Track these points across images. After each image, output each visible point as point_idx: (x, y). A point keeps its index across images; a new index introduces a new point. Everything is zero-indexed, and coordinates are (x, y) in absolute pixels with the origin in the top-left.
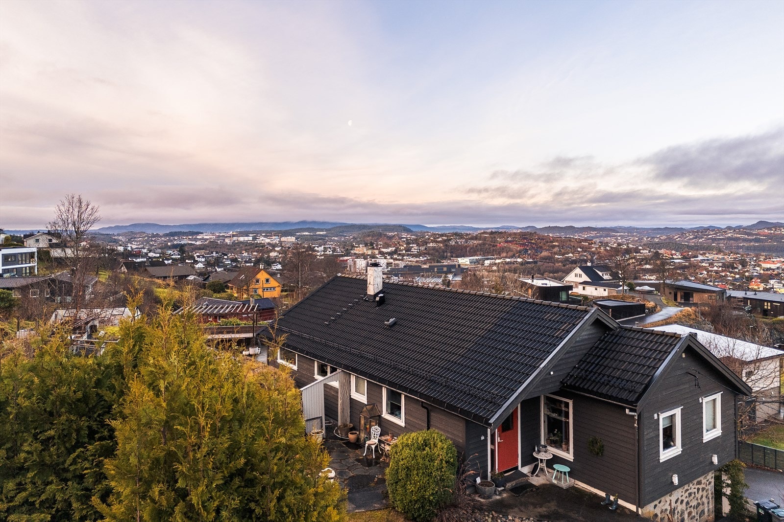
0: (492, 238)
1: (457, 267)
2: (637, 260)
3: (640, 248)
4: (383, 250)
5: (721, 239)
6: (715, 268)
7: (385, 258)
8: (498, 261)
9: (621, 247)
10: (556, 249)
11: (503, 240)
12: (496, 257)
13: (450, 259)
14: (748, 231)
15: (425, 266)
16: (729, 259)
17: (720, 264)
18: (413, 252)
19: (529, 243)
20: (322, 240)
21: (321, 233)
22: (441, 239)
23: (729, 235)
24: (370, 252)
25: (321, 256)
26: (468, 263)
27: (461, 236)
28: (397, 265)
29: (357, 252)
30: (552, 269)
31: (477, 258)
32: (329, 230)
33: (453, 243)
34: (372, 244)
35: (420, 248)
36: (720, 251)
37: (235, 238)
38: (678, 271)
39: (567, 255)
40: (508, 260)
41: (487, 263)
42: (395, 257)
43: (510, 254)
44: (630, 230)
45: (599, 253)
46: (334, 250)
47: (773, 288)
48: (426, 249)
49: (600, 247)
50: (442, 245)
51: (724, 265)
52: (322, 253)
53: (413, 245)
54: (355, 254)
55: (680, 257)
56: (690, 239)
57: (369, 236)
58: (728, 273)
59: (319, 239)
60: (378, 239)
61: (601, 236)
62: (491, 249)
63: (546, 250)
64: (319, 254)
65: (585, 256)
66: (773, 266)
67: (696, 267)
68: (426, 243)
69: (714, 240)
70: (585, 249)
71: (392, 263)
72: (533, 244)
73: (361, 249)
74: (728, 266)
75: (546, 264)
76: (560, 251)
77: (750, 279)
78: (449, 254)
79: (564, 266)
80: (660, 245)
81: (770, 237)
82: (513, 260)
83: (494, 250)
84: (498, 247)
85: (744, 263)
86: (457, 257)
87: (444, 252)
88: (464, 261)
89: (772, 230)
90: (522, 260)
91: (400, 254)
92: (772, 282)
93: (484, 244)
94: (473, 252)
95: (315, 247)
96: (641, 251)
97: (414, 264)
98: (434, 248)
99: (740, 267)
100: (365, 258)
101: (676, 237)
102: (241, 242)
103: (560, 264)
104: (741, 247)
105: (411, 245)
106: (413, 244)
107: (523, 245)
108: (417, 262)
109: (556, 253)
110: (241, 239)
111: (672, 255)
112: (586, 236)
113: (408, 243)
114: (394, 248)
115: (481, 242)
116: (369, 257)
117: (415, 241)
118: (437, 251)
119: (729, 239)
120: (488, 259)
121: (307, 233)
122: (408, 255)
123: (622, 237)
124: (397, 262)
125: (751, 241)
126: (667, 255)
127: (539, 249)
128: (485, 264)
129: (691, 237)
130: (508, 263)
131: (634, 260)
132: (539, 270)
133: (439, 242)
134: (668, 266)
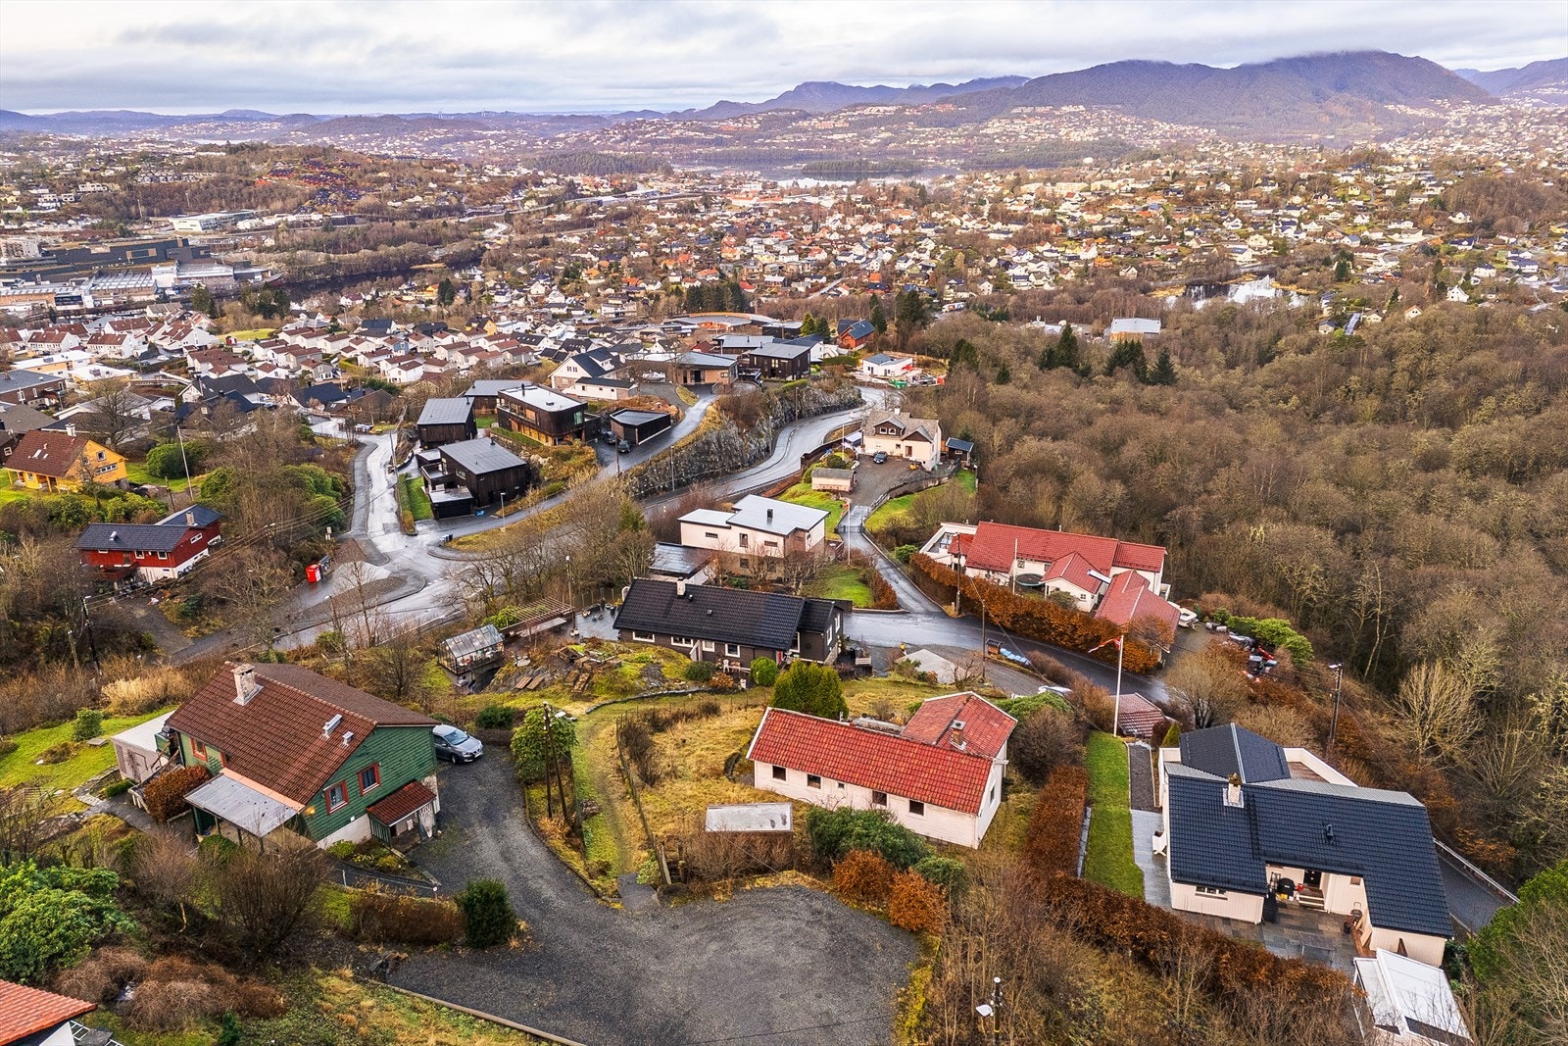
1: (180, 244)
2: (540, 201)
3: (541, 173)
5: (666, 141)
6: (668, 215)
8: (268, 222)
9: (508, 174)
10: (387, 188)
11: (263, 168)
12: (259, 210)
13: (151, 222)
14: (705, 124)
15: (99, 250)
17: (674, 206)
18: (44, 208)
19: (328, 174)
22: (112, 172)
23: (677, 133)
26: (198, 229)
27: (159, 161)
30: (390, 235)
31: (218, 215)
33: (144, 181)
35: (62, 197)
36: (667, 170)
38: (613, 225)
39: (410, 200)
40: (291, 218)
41: (243, 225)
43: (291, 202)
44: (509, 120)
45: (470, 190)
47: (752, 254)
48: (77, 199)
49: (469, 178)
50: (117, 187)
53: (41, 191)
55: (609, 190)
56: (616, 142)
58: (688, 225)
61: (457, 139)
62: (244, 191)
63: (368, 190)
65: (445, 198)
66: (748, 205)
68: (72, 183)
69: (655, 142)
70: (443, 184)
72: (337, 176)
75: (376, 225)
76: (395, 190)
77: (719, 236)
78: (142, 209)
79: (412, 226)
80: (572, 163)
81: (739, 136)
82: (301, 217)
83: (250, 194)
84: (259, 186)
86: (164, 214)
87: (127, 204)
88: (188, 226)
89: (739, 122)
90: (321, 216)
91: (9, 217)
93: (223, 181)
94: (200, 202)
96: (544, 181)
97: (64, 244)
98: (98, 197)
99: (702, 209)
101: (593, 138)
103: (403, 223)
105: (34, 192)
106: (38, 186)
108: (66, 236)
109: (387, 197)
111: (596, 187)
112: (426, 139)
113: (24, 187)
115: (214, 175)
117: (43, 180)
118: (110, 202)
119: (679, 140)
120: (242, 217)
122: (34, 218)
125: (710, 143)
126: (587, 187)
127: (351, 190)
128: (239, 231)
129: (618, 137)
130: (292, 226)
131: (534, 203)
132: (365, 238)
133: (109, 179)
134: (595, 215)
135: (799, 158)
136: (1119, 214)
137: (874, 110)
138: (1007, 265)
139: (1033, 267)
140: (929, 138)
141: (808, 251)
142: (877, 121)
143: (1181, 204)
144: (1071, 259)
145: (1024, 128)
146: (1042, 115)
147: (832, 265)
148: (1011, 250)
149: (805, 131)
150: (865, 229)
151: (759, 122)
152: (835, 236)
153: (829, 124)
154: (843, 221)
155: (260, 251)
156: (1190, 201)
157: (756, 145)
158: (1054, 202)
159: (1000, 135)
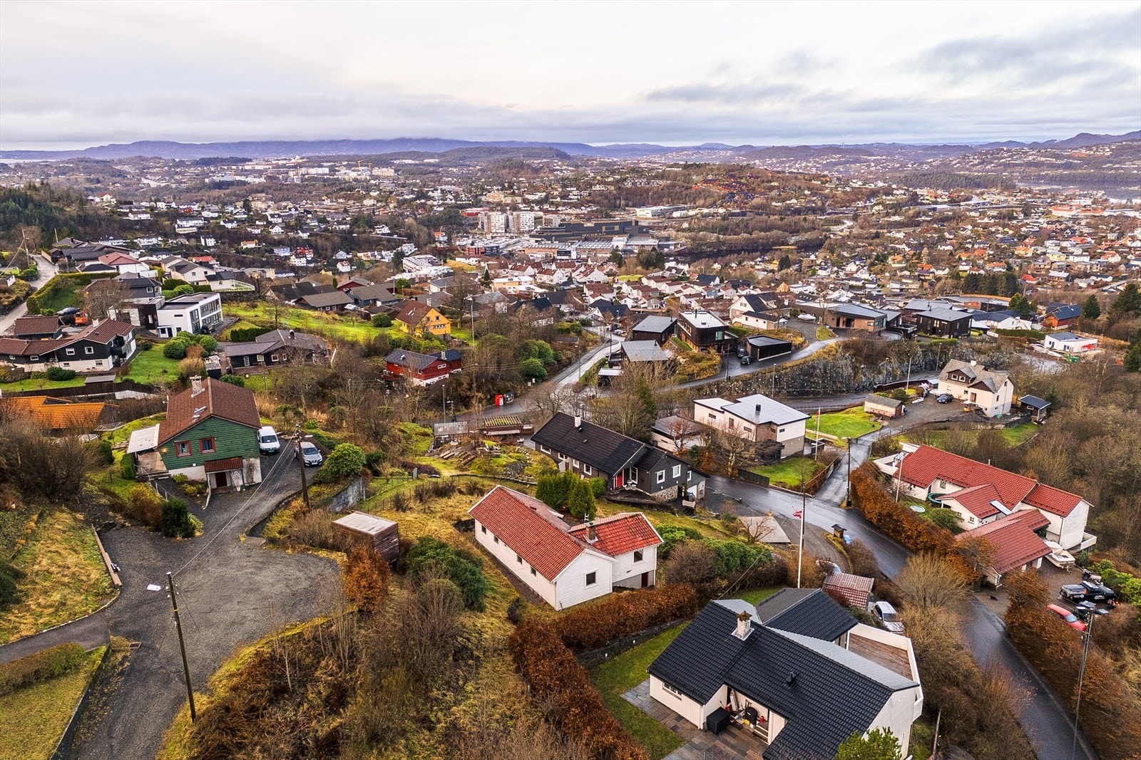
0: (685, 176)
1: (633, 224)
2: (885, 206)
3: (894, 186)
4: (527, 196)
5: (1017, 165)
6: (986, 220)
7: (532, 209)
8: (691, 213)
9: (867, 186)
10: (774, 193)
11: (700, 178)
12: (689, 205)
13: (625, 210)
14: (1058, 152)
15: (589, 225)
17: (995, 213)
18: (571, 199)
19: (738, 183)
20: (435, 175)
21: (432, 161)
22: (612, 179)
23: (1030, 158)
24: (509, 200)
25: (439, 206)
26: (650, 216)
27: (641, 173)
28: (549, 222)
29: (490, 200)
30: (764, 225)
31: (662, 207)
32: (444, 155)
33: (628, 185)
34: (511, 185)
35: (582, 193)
36: (1007, 187)
37: (303, 170)
38: (935, 226)
39: (788, 202)
40: (705, 211)
41: (677, 214)
42: (545, 207)
45: (834, 196)
46: (457, 197)
47: (1045, 253)
48: (590, 194)
49: (836, 188)
50: (613, 188)
51: (1000, 214)
52: (441, 202)
53: (572, 189)
54: (488, 202)
55: (946, 200)
56: (974, 165)
57: (504, 167)
58: (1001, 228)
59: (430, 173)
60: (518, 172)
61: (847, 162)
62: (684, 193)
63: (761, 194)
64: (435, 203)
65: (813, 202)
66: (1065, 215)
67: (960, 217)
68: (589, 185)
69: (1007, 166)
70: (815, 191)
71: (541, 218)
72: (743, 184)
73: (495, 196)
74: (1007, 215)
75: (758, 218)
76: (780, 195)
77: (1023, 237)
78: (623, 202)
79: (782, 219)
80: (925, 179)
81: (1087, 161)
82: (712, 210)
83: (687, 194)
84: (693, 190)
86: (635, 206)
87: (615, 199)
88: (644, 214)
89: (1092, 150)
90: (724, 210)
91: (552, 203)
92: (1048, 243)
93: (673, 186)
94: (656, 199)
95: (428, 192)
96: (895, 192)
97: (574, 220)
98: (601, 193)
100: (503, 211)
101: (954, 162)
102: (313, 179)
103: (776, 217)
105: (569, 189)
106: (572, 186)
107: (729, 186)
108: (577, 216)
109: (773, 199)
110: (313, 171)
111: (936, 198)
112: (825, 162)
113: (564, 186)
114: (544, 194)
115: (669, 182)
116: (508, 208)
117: (576, 182)
118: (606, 197)
119: (1030, 164)
120: (677, 209)
121: (410, 161)
122: (564, 204)
123: (877, 162)
124: (549, 216)
125: (1059, 167)
126: (928, 198)
127: (750, 192)
128: (673, 218)
129: (976, 162)
130: (705, 216)
131: (881, 207)
132: (746, 226)
133: (609, 183)
134: (923, 218)
151: (1112, 150)
155: (678, 231)
157: (1104, 169)
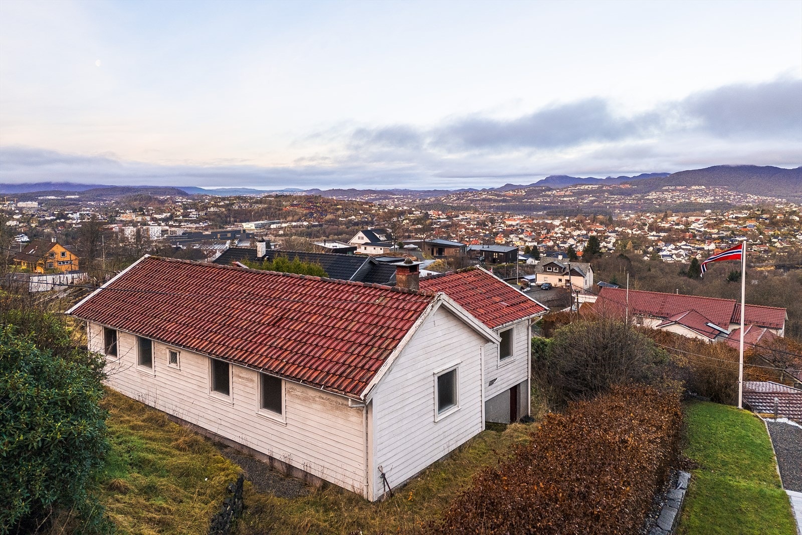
0: (277, 202)
1: (242, 232)
2: (410, 221)
3: (413, 209)
4: (155, 216)
5: (477, 200)
6: (472, 226)
7: (159, 225)
8: (284, 225)
9: (397, 209)
10: (340, 212)
11: (288, 203)
12: (282, 221)
13: (234, 225)
14: (498, 193)
15: (207, 233)
16: (482, 217)
17: (475, 223)
18: (191, 217)
19: (315, 206)
20: (75, 206)
21: (73, 197)
22: (223, 203)
23: (484, 196)
24: (139, 219)
25: (78, 224)
26: (253, 228)
27: (244, 200)
28: (174, 232)
29: (123, 219)
30: (336, 231)
31: (263, 222)
32: (83, 193)
33: (236, 207)
34: (141, 210)
35: (200, 213)
36: (476, 211)
38: (443, 230)
39: (350, 218)
40: (294, 224)
41: (273, 226)
42: (170, 223)
43: (296, 217)
44: (405, 192)
45: (378, 214)
46: (94, 217)
47: (512, 241)
48: (206, 214)
49: (379, 210)
50: (224, 210)
51: (478, 224)
52: (79, 221)
53: (192, 210)
54: (121, 221)
55: (445, 217)
56: (454, 201)
57: (136, 200)
58: (481, 230)
59: (71, 204)
60: (147, 203)
61: (380, 199)
62: (277, 213)
63: (331, 213)
64: (74, 222)
65: (366, 218)
66: (514, 223)
67: (456, 225)
68: (205, 207)
69: (472, 201)
70: (366, 212)
71: (168, 230)
72: (319, 207)
73: (128, 216)
74: (482, 224)
75: (331, 227)
76: (344, 213)
77: (496, 234)
78: (232, 219)
79: (348, 228)
80: (430, 207)
81: (514, 198)
82: (299, 223)
83: (280, 214)
84: (284, 211)
85: (493, 221)
86: (242, 221)
87: (226, 217)
88: (249, 226)
89: (515, 192)
90: (308, 223)
91: (176, 220)
92: (512, 236)
93: (269, 208)
94: (258, 216)
95: (68, 214)
96: (414, 212)
97: (193, 230)
98: (215, 213)
99: (490, 224)
100: (135, 226)
101: (443, 199)
103: (344, 226)
104: (493, 207)
105: (189, 211)
106: (191, 209)
107: (309, 208)
108: (197, 228)
109: (339, 216)
111: (439, 216)
112: (367, 199)
113: (185, 208)
114: (169, 214)
115: (266, 206)
116: (139, 224)
117: (194, 206)
118: (219, 216)
119: (484, 200)
120: (274, 223)
121: (53, 197)
122: (186, 221)
123: (399, 199)
124: (173, 229)
125: (500, 201)
126: (435, 215)
127: (324, 212)
128: (271, 229)
129: (455, 198)
130: (294, 227)
131: (408, 221)
132: (324, 232)
133: (221, 206)
134: (435, 226)
135: (545, 208)
136: (728, 229)
137: (586, 187)
138: (660, 250)
139: (674, 252)
140: (617, 200)
141: (542, 241)
142: (588, 192)
143: (767, 226)
144: (698, 249)
145: (671, 196)
146: (680, 190)
147: (556, 248)
148: (661, 244)
149: (549, 196)
150: (576, 233)
151: (525, 192)
152: (560, 235)
153: (562, 193)
154: (564, 229)
155: (276, 236)
156: (774, 224)
157: (523, 202)
158: (688, 224)
159: (656, 200)
